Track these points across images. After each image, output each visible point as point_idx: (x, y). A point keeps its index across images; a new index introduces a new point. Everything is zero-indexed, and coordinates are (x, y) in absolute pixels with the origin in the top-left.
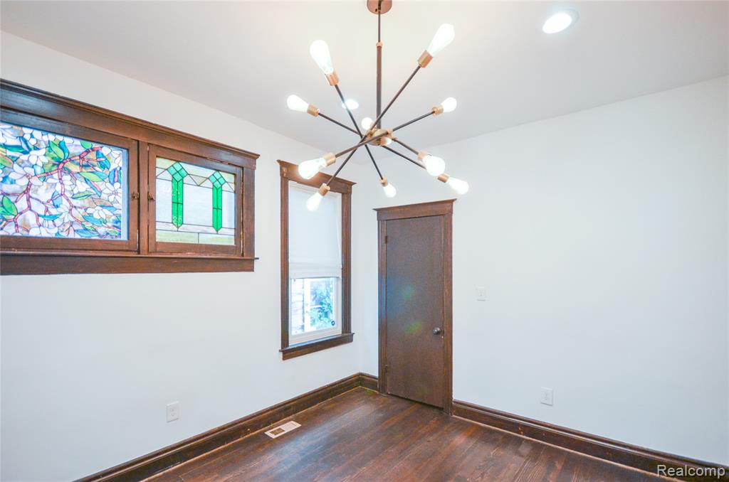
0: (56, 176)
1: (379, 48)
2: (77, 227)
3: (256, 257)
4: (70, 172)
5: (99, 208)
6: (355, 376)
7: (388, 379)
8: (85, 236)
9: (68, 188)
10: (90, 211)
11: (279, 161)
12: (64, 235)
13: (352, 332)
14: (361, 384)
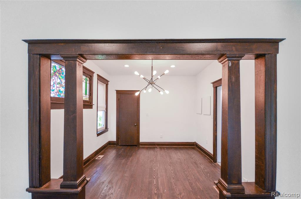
0: (54, 77)
1: (152, 67)
2: (58, 94)
3: (93, 104)
4: (57, 76)
5: (62, 88)
6: (108, 142)
7: (119, 141)
8: (59, 97)
9: (56, 81)
10: (60, 88)
11: (97, 74)
12: (55, 96)
13: (108, 128)
14: (109, 145)
